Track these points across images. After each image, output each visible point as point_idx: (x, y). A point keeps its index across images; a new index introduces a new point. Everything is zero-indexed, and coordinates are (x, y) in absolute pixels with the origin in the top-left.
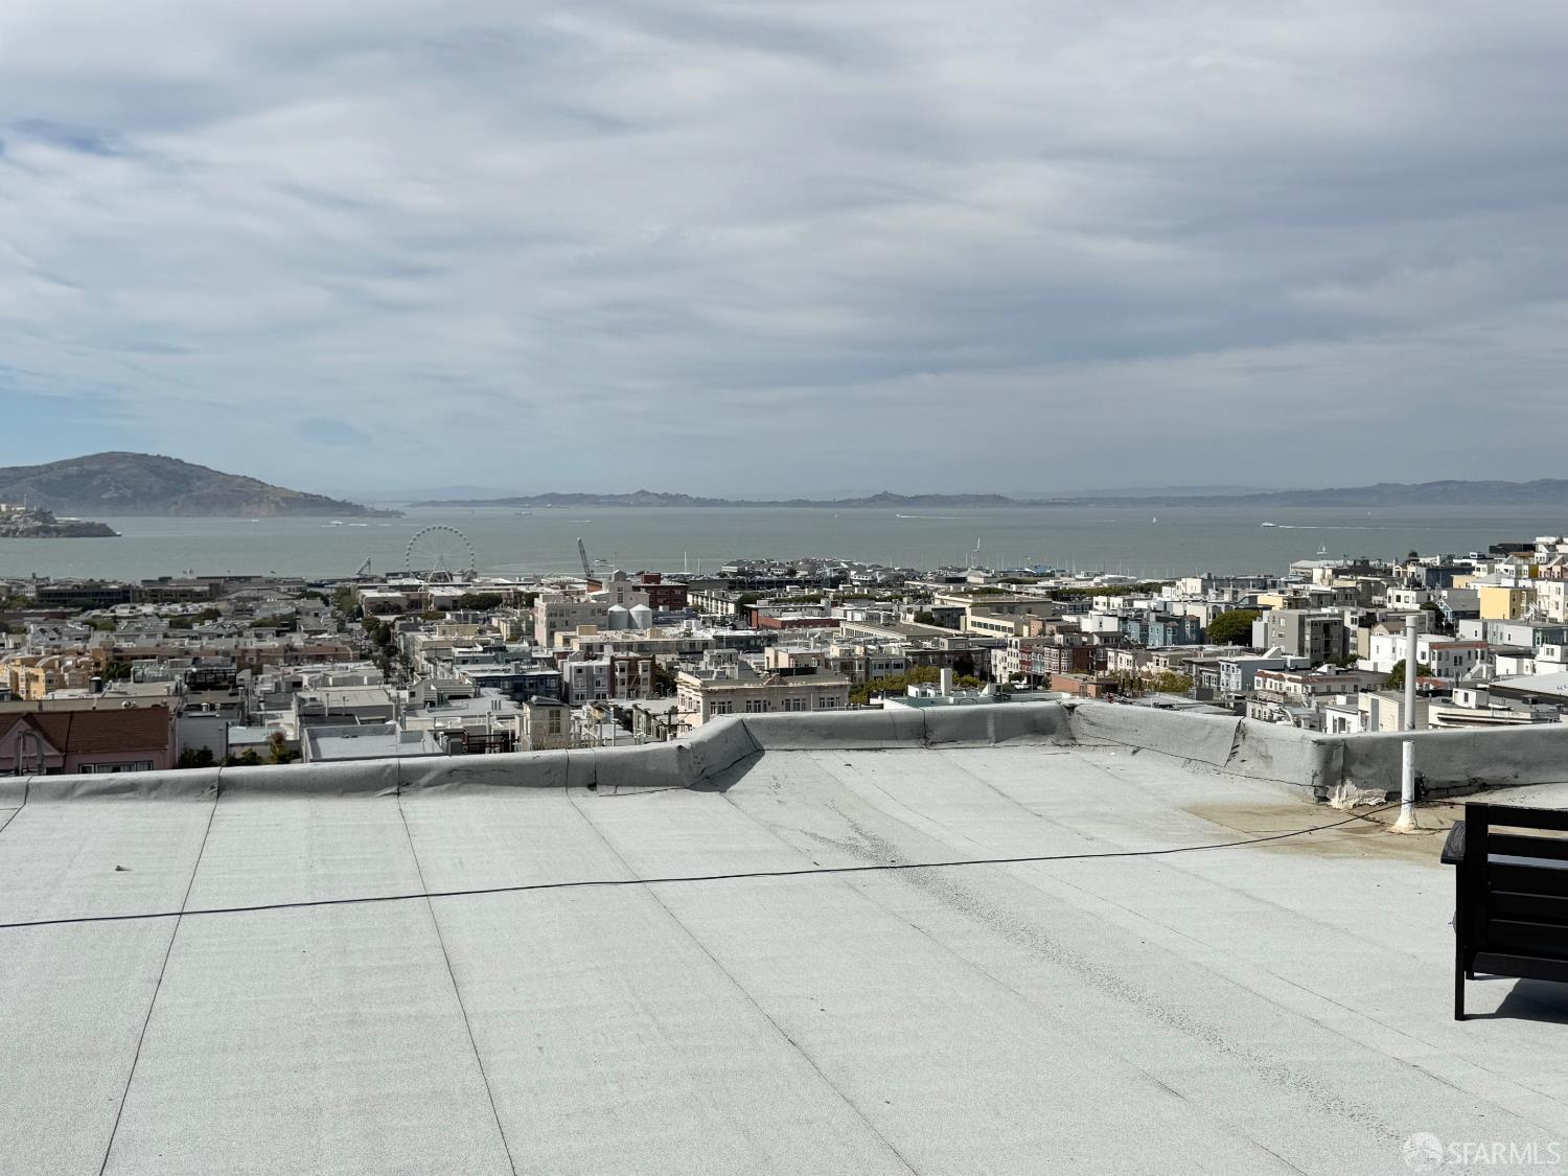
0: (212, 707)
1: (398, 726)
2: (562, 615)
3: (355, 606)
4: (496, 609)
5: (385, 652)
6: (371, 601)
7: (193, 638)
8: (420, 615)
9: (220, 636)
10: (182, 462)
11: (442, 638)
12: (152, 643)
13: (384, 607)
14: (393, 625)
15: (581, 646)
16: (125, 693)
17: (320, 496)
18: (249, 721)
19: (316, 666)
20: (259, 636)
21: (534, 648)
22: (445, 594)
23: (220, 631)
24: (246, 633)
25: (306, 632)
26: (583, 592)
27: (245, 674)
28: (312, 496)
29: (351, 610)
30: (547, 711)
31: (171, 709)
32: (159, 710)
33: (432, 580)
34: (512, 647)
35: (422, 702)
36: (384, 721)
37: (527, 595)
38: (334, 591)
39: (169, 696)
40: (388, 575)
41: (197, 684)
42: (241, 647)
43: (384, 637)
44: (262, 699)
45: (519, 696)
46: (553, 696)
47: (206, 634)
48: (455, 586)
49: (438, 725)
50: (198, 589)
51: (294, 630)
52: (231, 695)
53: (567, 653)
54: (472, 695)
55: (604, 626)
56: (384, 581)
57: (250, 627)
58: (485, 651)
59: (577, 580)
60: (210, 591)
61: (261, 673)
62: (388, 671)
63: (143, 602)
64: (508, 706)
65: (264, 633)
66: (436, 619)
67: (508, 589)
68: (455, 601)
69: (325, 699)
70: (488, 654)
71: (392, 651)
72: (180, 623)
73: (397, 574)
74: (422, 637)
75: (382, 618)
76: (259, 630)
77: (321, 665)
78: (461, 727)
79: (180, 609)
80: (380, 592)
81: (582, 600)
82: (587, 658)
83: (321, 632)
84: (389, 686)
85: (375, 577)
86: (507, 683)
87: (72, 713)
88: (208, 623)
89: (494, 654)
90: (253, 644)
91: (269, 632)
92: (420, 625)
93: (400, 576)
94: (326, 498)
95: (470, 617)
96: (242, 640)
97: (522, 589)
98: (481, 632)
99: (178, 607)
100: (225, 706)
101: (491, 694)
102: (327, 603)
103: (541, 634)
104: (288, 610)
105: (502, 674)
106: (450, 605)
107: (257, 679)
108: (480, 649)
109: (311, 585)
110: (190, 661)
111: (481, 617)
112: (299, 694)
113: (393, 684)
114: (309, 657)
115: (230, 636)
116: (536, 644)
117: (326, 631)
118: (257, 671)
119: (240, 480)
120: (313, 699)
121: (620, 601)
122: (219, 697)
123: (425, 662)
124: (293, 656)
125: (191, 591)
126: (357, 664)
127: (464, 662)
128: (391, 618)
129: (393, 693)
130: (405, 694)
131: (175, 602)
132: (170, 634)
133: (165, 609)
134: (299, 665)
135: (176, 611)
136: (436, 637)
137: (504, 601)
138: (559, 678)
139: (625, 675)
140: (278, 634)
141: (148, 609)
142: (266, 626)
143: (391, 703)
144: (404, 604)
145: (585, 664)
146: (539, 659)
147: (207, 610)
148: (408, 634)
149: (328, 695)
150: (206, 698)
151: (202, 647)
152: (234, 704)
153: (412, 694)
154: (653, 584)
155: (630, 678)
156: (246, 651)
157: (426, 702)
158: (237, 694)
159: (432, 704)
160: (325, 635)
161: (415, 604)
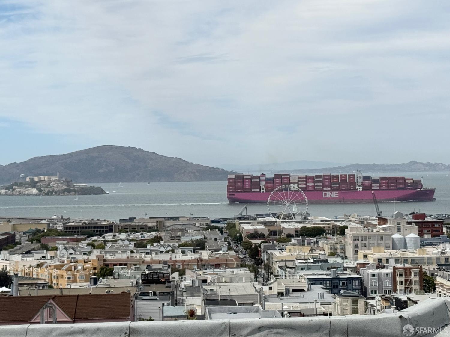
0: (155, 294)
1: (261, 307)
2: (362, 240)
3: (238, 235)
4: (322, 236)
5: (255, 262)
6: (248, 231)
7: (148, 253)
8: (275, 240)
9: (162, 252)
10: (142, 150)
11: (289, 254)
12: (124, 256)
13: (255, 235)
14: (260, 246)
15: (374, 261)
16: (109, 285)
17: (218, 168)
18: (176, 303)
19: (215, 270)
20: (183, 252)
21: (345, 261)
22: (290, 227)
23: (162, 249)
24: (175, 251)
25: (210, 250)
26: (375, 226)
27: (176, 275)
28: (213, 168)
29: (236, 237)
30: (350, 301)
31: (132, 294)
32: (125, 295)
33: (283, 219)
34: (331, 260)
35: (276, 293)
36: (252, 304)
37: (340, 227)
38: (226, 225)
39: (132, 287)
40: (257, 215)
41: (148, 280)
42: (174, 259)
43: (255, 253)
44: (185, 290)
45: (336, 291)
46: (357, 291)
47: (154, 251)
48: (296, 222)
49: (284, 307)
50: (150, 224)
51: (203, 249)
52: (167, 287)
53: (366, 264)
54: (306, 290)
55: (389, 247)
56: (255, 219)
57: (179, 247)
58: (315, 262)
59: (371, 218)
60: (157, 225)
61: (185, 274)
62: (256, 273)
63: (120, 232)
64: (328, 297)
65: (186, 250)
66: (286, 242)
67: (328, 224)
68: (297, 231)
69: (218, 290)
70: (317, 264)
71: (259, 262)
72: (140, 244)
73: (262, 215)
74: (276, 253)
75: (254, 242)
76: (184, 249)
77: (218, 270)
78: (299, 309)
79: (140, 236)
80: (253, 225)
81: (375, 230)
82: (378, 267)
83: (218, 250)
84: (257, 283)
85: (250, 217)
86: (328, 282)
87: (78, 296)
88: (155, 244)
89: (320, 264)
90: (178, 256)
91: (188, 250)
92: (276, 246)
93: (265, 216)
94: (222, 169)
95: (306, 241)
96: (174, 255)
97: (338, 223)
98: (312, 250)
99: (138, 235)
100: (162, 294)
101: (317, 289)
102: (222, 232)
103: (350, 251)
104: (199, 237)
105: (325, 277)
106: (294, 233)
107: (182, 278)
108: (312, 261)
109: (213, 222)
110: (146, 266)
111: (313, 241)
112: (204, 287)
113: (259, 282)
114: (212, 265)
115: (167, 252)
116: (346, 258)
117: (221, 249)
118: (182, 273)
119: (174, 160)
120: (211, 290)
121: (399, 231)
122: (159, 288)
123: (279, 269)
124: (202, 265)
125: (146, 226)
126: (239, 269)
127: (302, 269)
128: (258, 242)
129: (259, 287)
130: (266, 288)
131: (137, 232)
132: (135, 251)
133: (132, 236)
134: (206, 270)
135: (138, 237)
136: (285, 253)
137: (327, 231)
138: (360, 280)
139: (403, 279)
140: (194, 251)
141: (123, 236)
142: (187, 246)
143: (257, 293)
144: (266, 233)
145: (377, 271)
146: (349, 267)
147: (155, 237)
148: (269, 251)
149: (220, 287)
150: (152, 289)
151: (152, 259)
152: (169, 293)
153: (271, 288)
154: (420, 221)
155: (406, 281)
156: (176, 261)
157: (279, 294)
158: (170, 287)
159: (282, 295)
160: (221, 252)
161: (273, 233)
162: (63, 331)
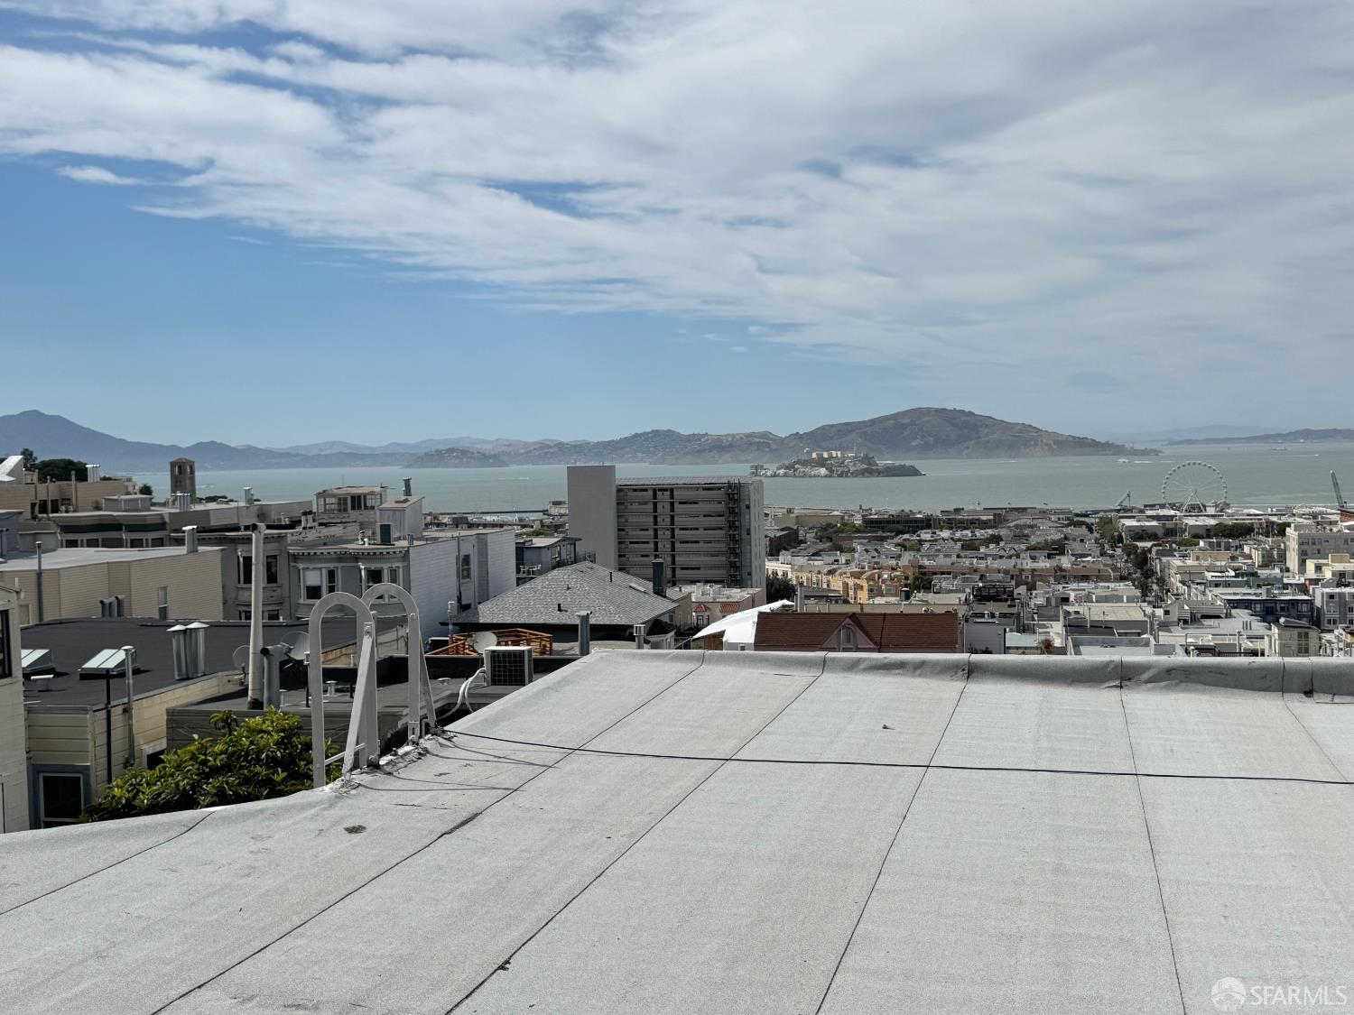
0: (993, 615)
1: (1152, 639)
2: (1314, 544)
3: (1116, 534)
4: (1248, 537)
5: (1142, 574)
6: (1130, 529)
7: (982, 558)
8: (1175, 542)
9: (1001, 557)
10: (973, 414)
11: (1196, 563)
12: (948, 561)
13: (1142, 534)
14: (1150, 551)
15: (1333, 575)
16: (926, 601)
17: (1086, 439)
18: (1024, 629)
19: (1081, 584)
20: (1033, 558)
21: (1286, 574)
22: (1197, 523)
23: (1002, 553)
24: (1022, 555)
25: (1072, 555)
26: (1335, 523)
27: (1022, 590)
28: (1079, 438)
29: (1112, 537)
30: (1295, 632)
31: (960, 615)
32: (951, 615)
33: (1186, 511)
34: (1264, 573)
35: (1176, 620)
36: (1139, 634)
37: (1279, 525)
38: (1097, 520)
39: (960, 604)
40: (1145, 506)
41: (982, 597)
42: (1019, 566)
43: (1142, 561)
44: (1035, 611)
45: (1270, 618)
46: (1305, 619)
47: (990, 555)
48: (1208, 516)
49: (1189, 640)
50: (984, 518)
51: (1062, 553)
52: (1009, 606)
53: (1320, 580)
54: (1223, 616)
56: (1142, 511)
57: (1026, 550)
58: (1236, 576)
59: (1329, 511)
60: (994, 519)
61: (1035, 589)
62: (1145, 591)
63: (941, 529)
64: (1258, 627)
65: (1038, 555)
66: (1191, 545)
67: (1260, 519)
68: (1208, 530)
69: (1087, 613)
70: (1240, 579)
71: (1149, 573)
72: (970, 546)
73: (1154, 506)
74: (1176, 562)
75: (1140, 544)
76: (1034, 553)
77: (1086, 584)
78: (1212, 644)
79: (970, 535)
80: (1138, 521)
81: (1335, 530)
82: (1339, 585)
83: (1086, 556)
84: (1146, 604)
85: (1134, 508)
86: (1258, 606)
87: (885, 614)
88: (992, 546)
89: (1245, 579)
90: (1028, 564)
91: (1041, 555)
92: (1175, 550)
93: (1157, 507)
94: (1091, 439)
95: (1223, 544)
96: (1019, 561)
97: (1274, 519)
98: (1233, 558)
99: (968, 533)
100: (1003, 615)
101: (1242, 615)
102: (1091, 531)
103: (1292, 561)
104: (1059, 536)
105: (1254, 598)
106: (1203, 533)
107: (1031, 594)
108: (1233, 573)
109: (1077, 515)
110: (978, 577)
111: (1233, 544)
112: (1065, 607)
113: (1149, 603)
114: (1075, 577)
115: (1010, 557)
116: (1288, 570)
117: (1090, 555)
118: (1032, 587)
119: (1019, 427)
120: (1077, 613)
122: (998, 608)
123: (1180, 585)
124: (1061, 576)
125: (979, 520)
126: (1118, 584)
127: (1217, 585)
128: (1148, 544)
129: (1149, 610)
130: (1160, 612)
131: (966, 529)
132: (962, 554)
133: (958, 534)
134: (1067, 583)
135: (967, 536)
136: (1190, 562)
137: (1256, 530)
138: (1311, 603)
140: (1049, 556)
141: (946, 534)
142: (1040, 549)
143: (1146, 619)
144: (1160, 533)
145: (1338, 590)
146: (1291, 585)
147: (991, 535)
148: (1164, 559)
149: (1090, 609)
150: (989, 607)
151: (987, 566)
152: (1013, 614)
153: (1167, 613)
156: (1023, 570)
157: (1179, 620)
158: (1015, 606)
159: (1185, 622)
160: (1089, 559)
161: (1170, 533)
162: (874, 663)
